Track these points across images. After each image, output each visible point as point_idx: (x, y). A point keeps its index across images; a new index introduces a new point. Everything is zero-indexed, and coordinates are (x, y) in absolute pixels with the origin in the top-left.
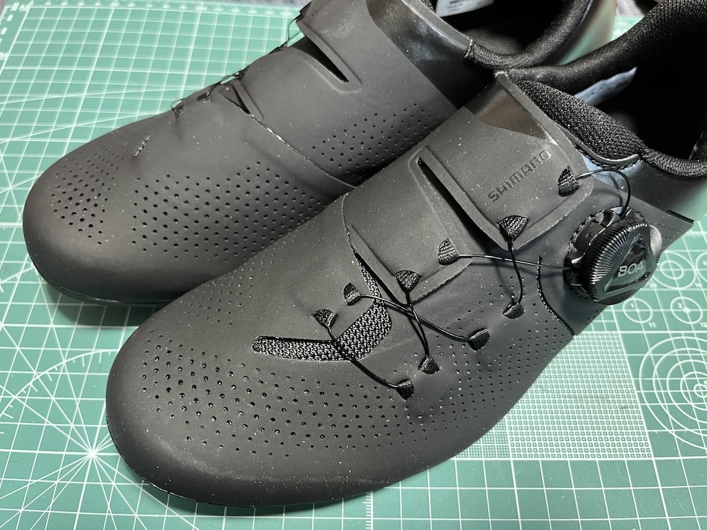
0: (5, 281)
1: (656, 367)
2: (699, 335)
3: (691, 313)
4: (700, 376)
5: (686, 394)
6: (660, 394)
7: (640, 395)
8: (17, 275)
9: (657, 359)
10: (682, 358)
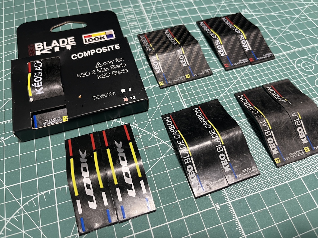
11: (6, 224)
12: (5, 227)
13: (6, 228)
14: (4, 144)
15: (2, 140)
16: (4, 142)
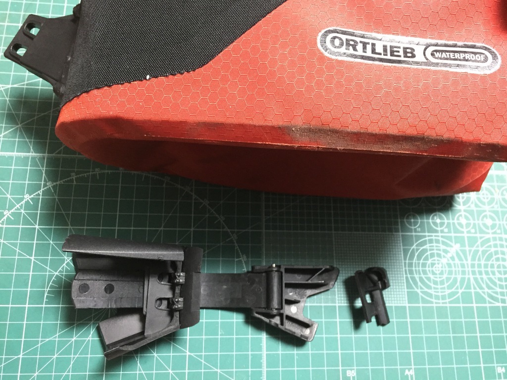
0: (32, 196)
1: (416, 254)
2: (442, 237)
3: (440, 223)
4: (438, 260)
5: (429, 271)
6: (416, 270)
7: (406, 270)
8: (39, 192)
9: (417, 250)
10: (430, 250)
11: (66, 262)
12: (65, 264)
13: (65, 266)
14: (75, 181)
15: (73, 176)
16: (74, 179)
